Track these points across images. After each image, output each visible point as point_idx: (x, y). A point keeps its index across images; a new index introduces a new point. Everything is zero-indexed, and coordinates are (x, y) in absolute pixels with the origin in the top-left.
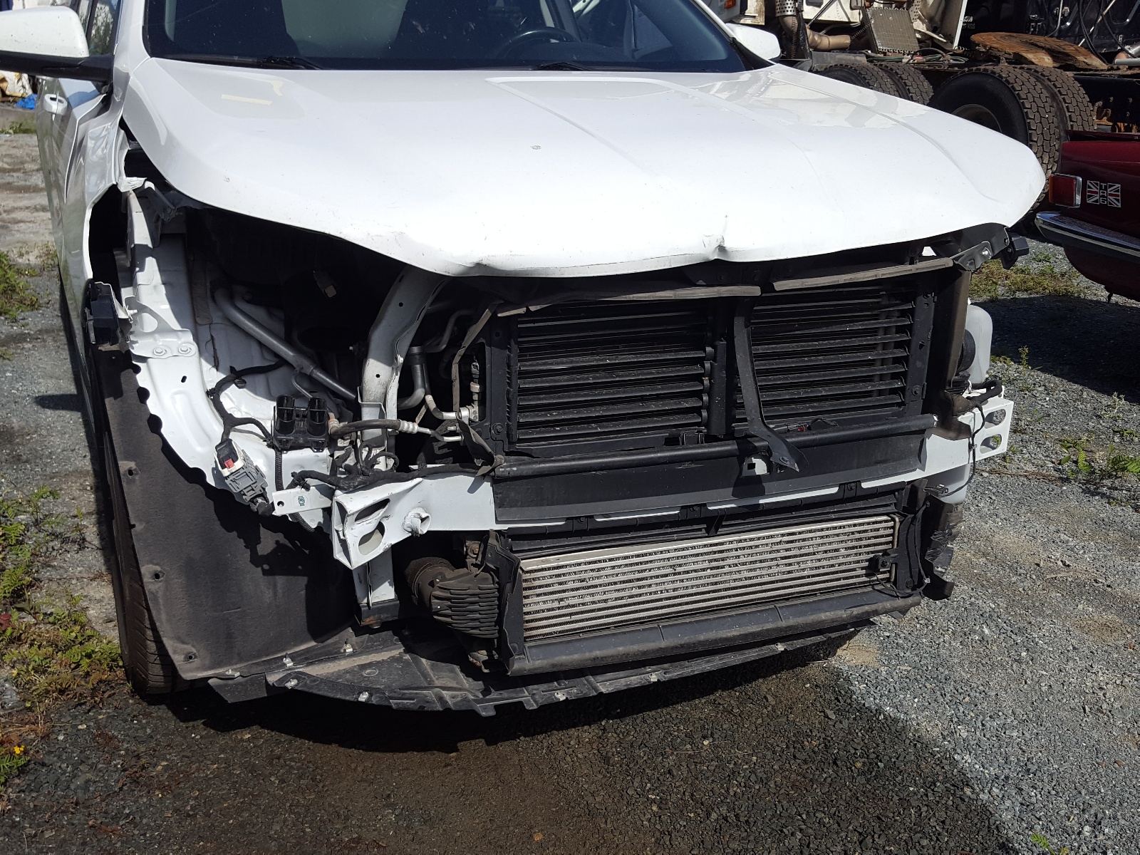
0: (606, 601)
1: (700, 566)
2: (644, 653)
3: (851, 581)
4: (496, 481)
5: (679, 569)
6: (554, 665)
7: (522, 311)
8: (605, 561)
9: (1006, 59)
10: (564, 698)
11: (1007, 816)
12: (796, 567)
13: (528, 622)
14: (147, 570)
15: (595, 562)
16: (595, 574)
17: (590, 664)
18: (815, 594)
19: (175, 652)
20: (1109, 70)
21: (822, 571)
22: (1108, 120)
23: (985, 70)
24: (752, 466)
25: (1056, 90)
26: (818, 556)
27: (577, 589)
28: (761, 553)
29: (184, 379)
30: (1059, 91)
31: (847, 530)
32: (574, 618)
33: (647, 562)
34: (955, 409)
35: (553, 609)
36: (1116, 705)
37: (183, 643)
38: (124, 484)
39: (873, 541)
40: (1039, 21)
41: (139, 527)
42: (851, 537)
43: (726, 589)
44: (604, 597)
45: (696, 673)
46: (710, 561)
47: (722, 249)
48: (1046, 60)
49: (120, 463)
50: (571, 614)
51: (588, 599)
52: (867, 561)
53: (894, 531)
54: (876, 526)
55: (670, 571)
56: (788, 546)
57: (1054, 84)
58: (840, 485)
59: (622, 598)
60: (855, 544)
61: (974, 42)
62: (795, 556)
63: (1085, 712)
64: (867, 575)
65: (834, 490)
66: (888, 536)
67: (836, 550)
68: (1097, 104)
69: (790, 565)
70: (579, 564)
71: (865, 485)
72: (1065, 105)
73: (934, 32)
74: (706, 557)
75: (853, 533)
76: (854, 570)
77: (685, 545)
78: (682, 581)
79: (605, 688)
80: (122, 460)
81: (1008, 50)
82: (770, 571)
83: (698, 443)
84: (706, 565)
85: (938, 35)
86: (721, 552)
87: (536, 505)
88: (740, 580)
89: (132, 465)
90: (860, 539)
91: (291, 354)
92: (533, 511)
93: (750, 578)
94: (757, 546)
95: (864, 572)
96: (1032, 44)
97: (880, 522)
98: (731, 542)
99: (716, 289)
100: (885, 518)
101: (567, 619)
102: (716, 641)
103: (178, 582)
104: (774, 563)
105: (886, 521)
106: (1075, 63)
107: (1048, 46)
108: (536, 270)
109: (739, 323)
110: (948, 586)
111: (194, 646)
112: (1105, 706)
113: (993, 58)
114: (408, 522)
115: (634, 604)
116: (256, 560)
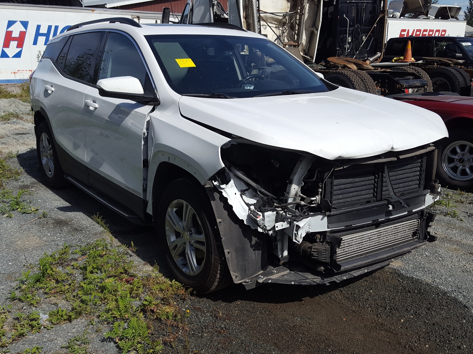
0: (354, 249)
1: (375, 237)
2: (365, 263)
3: (409, 239)
4: (328, 216)
5: (371, 239)
6: (345, 269)
7: (342, 168)
8: (354, 238)
9: (341, 67)
10: (346, 279)
11: (461, 299)
12: (397, 236)
13: (337, 256)
14: (226, 251)
15: (352, 238)
16: (352, 242)
17: (353, 268)
18: (400, 244)
19: (233, 276)
20: (374, 70)
21: (402, 237)
22: (380, 88)
23: (339, 72)
24: (389, 207)
25: (363, 78)
26: (402, 232)
27: (348, 246)
28: (389, 233)
29: (235, 194)
30: (364, 78)
31: (408, 224)
32: (347, 255)
33: (363, 237)
34: (436, 187)
35: (342, 253)
36: (471, 269)
37: (235, 272)
38: (219, 226)
39: (414, 227)
40: (340, 50)
41: (223, 239)
42: (409, 226)
43: (381, 244)
44: (353, 248)
45: (376, 269)
46: (378, 236)
47: (392, 148)
48: (355, 67)
49: (217, 220)
50: (346, 254)
51: (350, 249)
52: (412, 233)
53: (419, 224)
54: (415, 222)
55: (368, 239)
56: (395, 230)
57: (362, 76)
58: (408, 211)
59: (358, 248)
60: (410, 228)
61: (329, 61)
62: (397, 233)
63: (464, 272)
64: (412, 237)
65: (406, 213)
66: (417, 225)
67: (406, 230)
68: (375, 82)
69: (395, 235)
70: (348, 239)
71: (413, 211)
72: (366, 83)
73: (305, 55)
74: (377, 235)
75: (409, 225)
76: (409, 236)
77: (372, 232)
78: (371, 242)
79: (356, 275)
80: (218, 219)
81: (341, 64)
82: (391, 238)
83: (374, 202)
84: (377, 237)
85: (307, 56)
86: (380, 233)
87: (338, 223)
88: (384, 241)
89: (220, 220)
90: (411, 227)
91: (255, 184)
92: (338, 224)
93: (386, 240)
94: (388, 231)
95: (412, 236)
96: (348, 61)
97: (415, 221)
98: (382, 230)
99: (387, 159)
100: (416, 220)
101: (345, 255)
102: (381, 259)
103: (234, 254)
104: (392, 235)
105: (417, 221)
106: (363, 67)
107: (353, 62)
108: (352, 157)
109: (386, 167)
110: (436, 238)
111: (237, 273)
112: (468, 270)
113: (336, 66)
114: (307, 230)
115: (360, 250)
116: (252, 246)
